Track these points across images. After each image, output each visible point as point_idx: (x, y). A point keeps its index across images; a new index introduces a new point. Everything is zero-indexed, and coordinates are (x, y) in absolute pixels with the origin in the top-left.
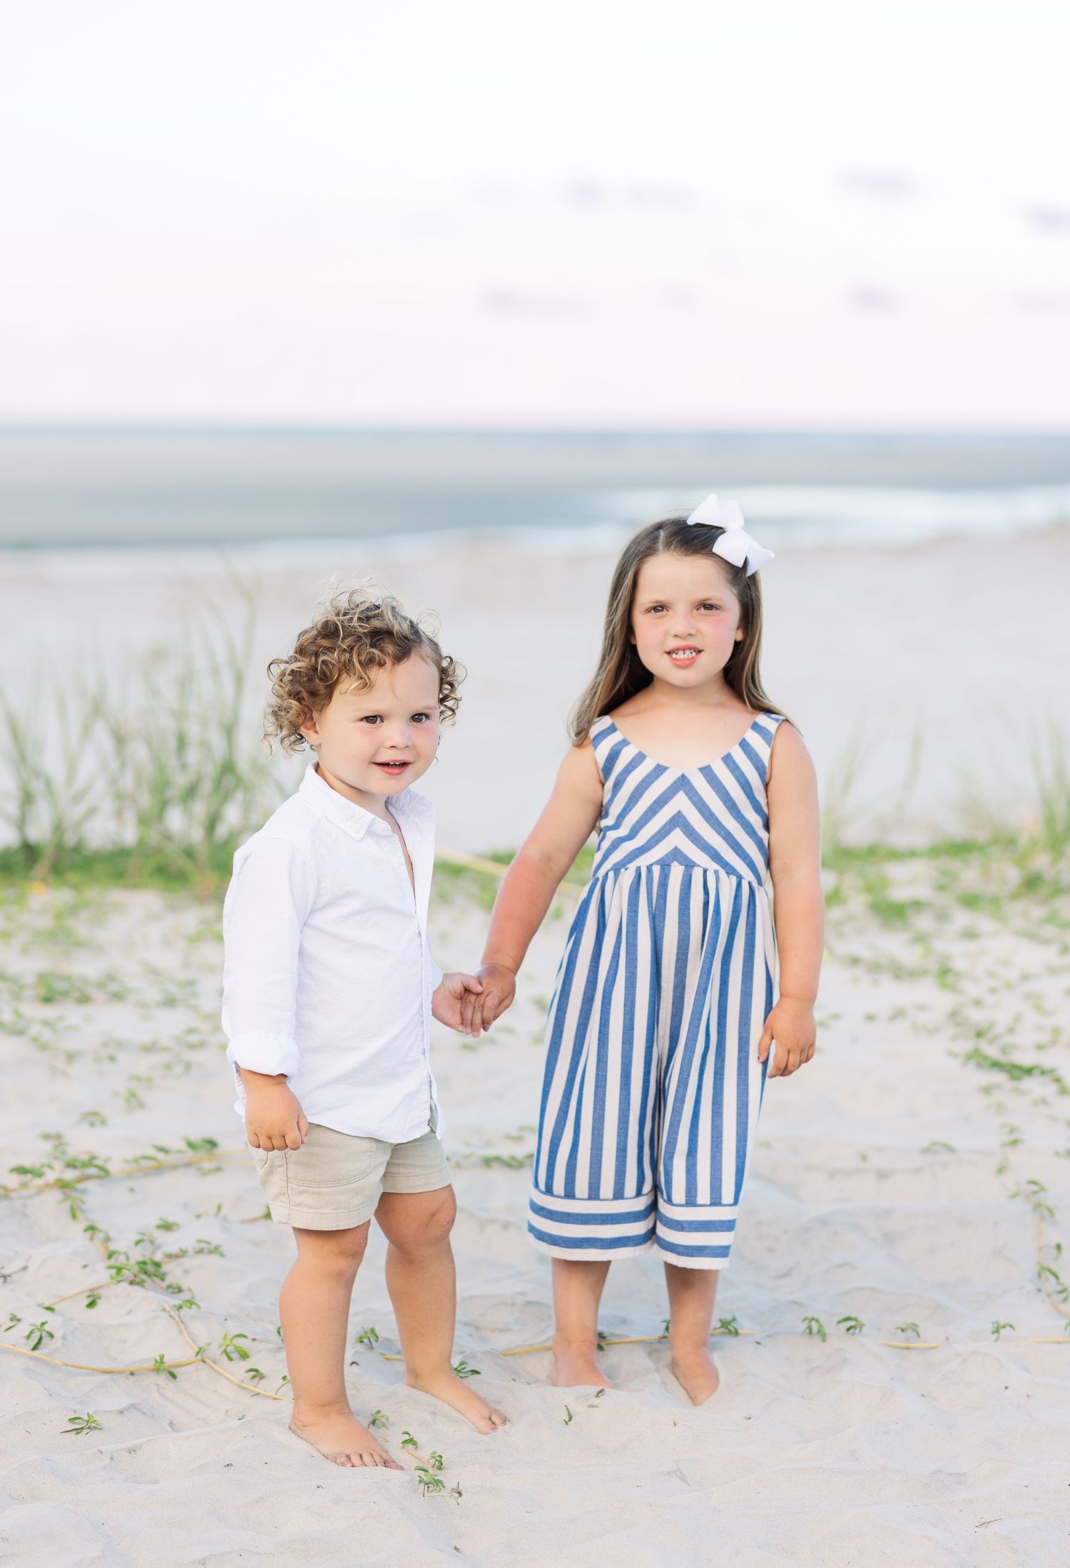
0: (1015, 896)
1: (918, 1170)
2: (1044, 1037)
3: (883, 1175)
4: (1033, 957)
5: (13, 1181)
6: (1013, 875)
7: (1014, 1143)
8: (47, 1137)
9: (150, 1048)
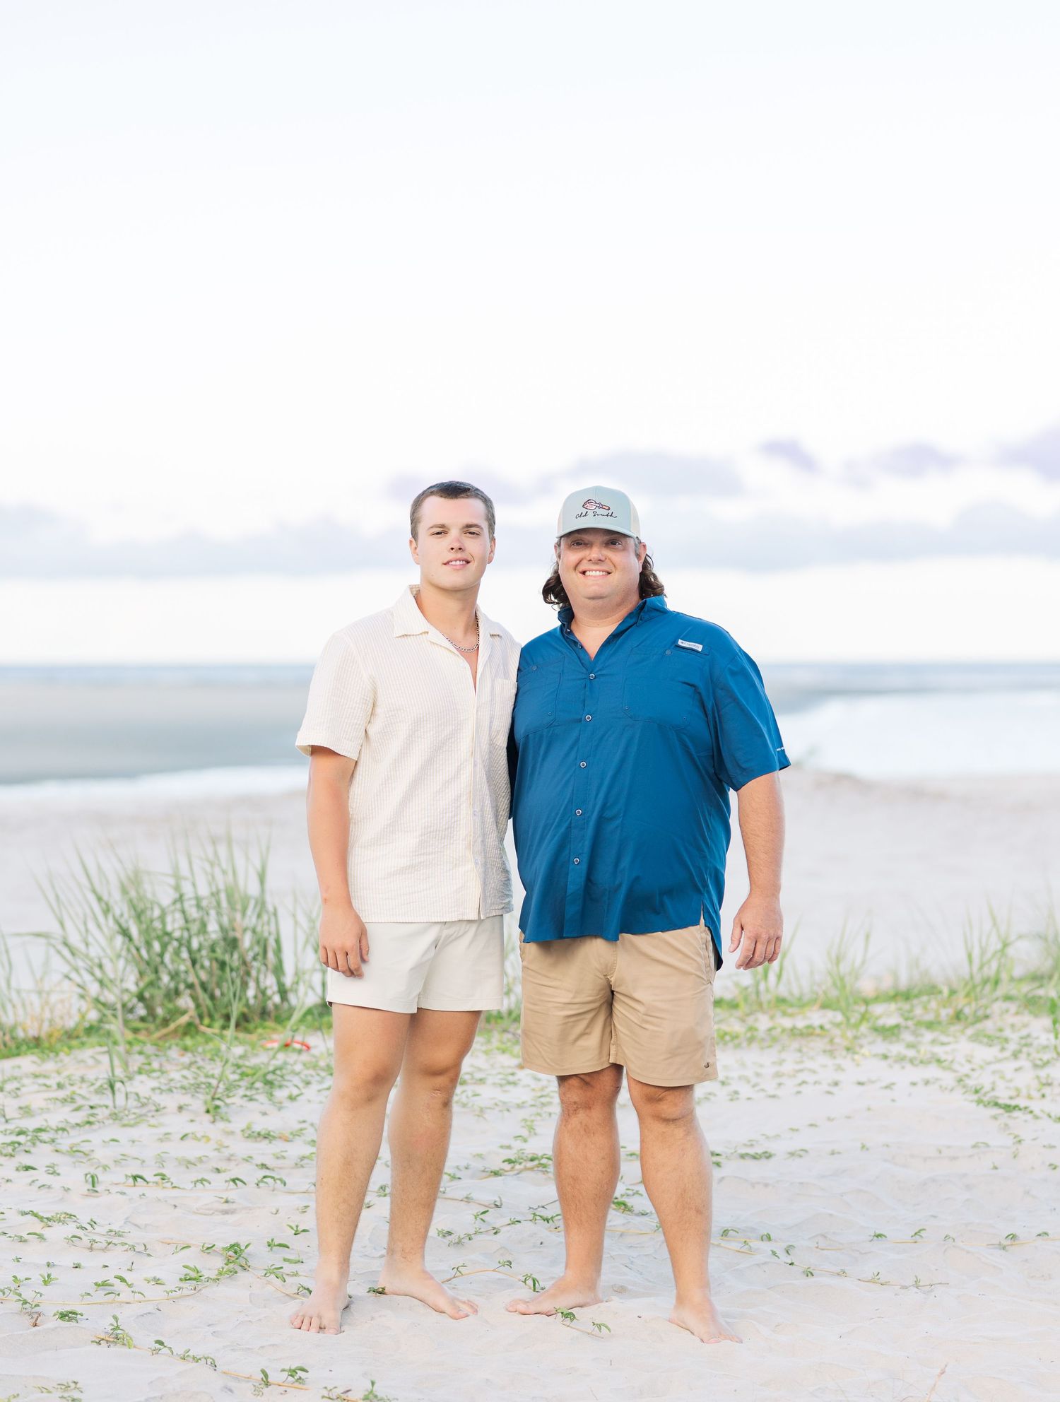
0: (951, 1023)
1: (971, 1156)
2: (1013, 1093)
3: (954, 1158)
4: (984, 1053)
5: (507, 1166)
6: (945, 1013)
7: (1020, 1141)
8: (502, 1147)
9: (520, 1106)
